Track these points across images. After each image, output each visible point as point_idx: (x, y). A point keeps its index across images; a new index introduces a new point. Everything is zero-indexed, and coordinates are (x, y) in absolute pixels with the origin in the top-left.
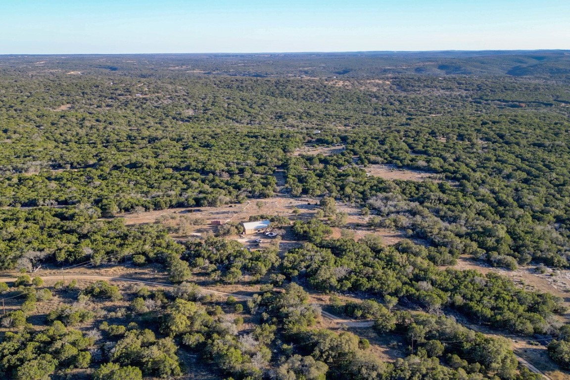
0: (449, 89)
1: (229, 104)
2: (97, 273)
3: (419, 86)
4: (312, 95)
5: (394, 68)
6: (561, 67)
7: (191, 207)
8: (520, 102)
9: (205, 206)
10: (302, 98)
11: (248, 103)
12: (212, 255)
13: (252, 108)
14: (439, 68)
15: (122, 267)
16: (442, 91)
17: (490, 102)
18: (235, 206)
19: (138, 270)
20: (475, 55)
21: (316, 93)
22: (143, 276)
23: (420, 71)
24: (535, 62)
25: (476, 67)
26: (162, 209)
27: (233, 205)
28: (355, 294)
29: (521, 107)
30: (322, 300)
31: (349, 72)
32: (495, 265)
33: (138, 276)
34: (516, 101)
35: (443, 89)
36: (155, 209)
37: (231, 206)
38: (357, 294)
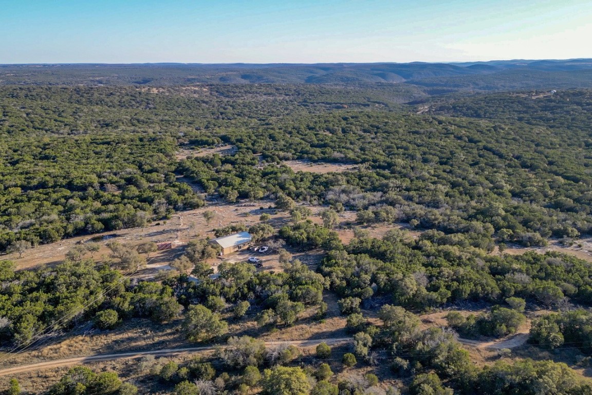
0: (270, 94)
1: (27, 114)
2: (38, 357)
3: (240, 92)
4: (130, 102)
5: (197, 77)
6: (349, 76)
7: (98, 232)
8: (341, 104)
9: (119, 229)
10: (119, 105)
11: (54, 112)
12: (226, 289)
13: (62, 117)
14: (242, 78)
15: (81, 338)
16: (264, 97)
17: (316, 104)
18: (164, 223)
19: (113, 337)
20: (267, 67)
21: (134, 100)
22: (133, 344)
23: (225, 80)
24: (324, 73)
25: (276, 76)
26: (52, 242)
27: (161, 222)
28: (456, 305)
29: (345, 108)
30: (430, 322)
31: (149, 81)
32: (529, 244)
33: (124, 346)
34: (338, 103)
35: (265, 94)
36: (41, 243)
37: (158, 224)
38: (457, 305)
